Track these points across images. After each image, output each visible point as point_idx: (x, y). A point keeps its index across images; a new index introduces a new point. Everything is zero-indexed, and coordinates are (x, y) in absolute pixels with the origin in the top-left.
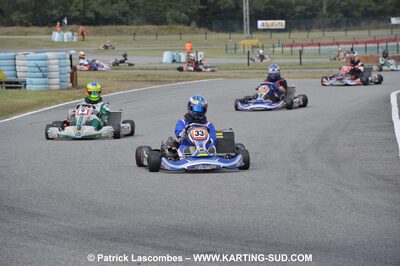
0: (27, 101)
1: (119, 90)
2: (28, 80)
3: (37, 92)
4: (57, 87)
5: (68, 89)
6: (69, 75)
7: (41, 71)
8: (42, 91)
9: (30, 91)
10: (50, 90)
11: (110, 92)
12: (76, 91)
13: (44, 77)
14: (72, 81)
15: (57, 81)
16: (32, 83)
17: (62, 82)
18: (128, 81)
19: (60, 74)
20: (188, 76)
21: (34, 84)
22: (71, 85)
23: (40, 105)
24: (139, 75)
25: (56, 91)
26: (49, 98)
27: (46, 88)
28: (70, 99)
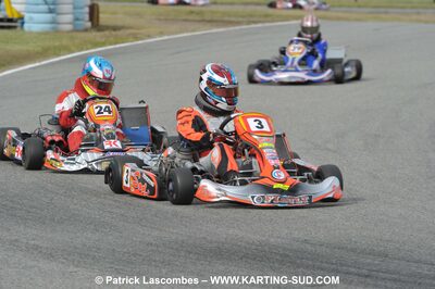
1: (161, 34)
2: (27, 16)
4: (69, 27)
5: (86, 30)
6: (87, 10)
7: (46, 3)
8: (46, 33)
9: (31, 33)
10: (56, 31)
11: (149, 36)
12: (95, 35)
13: (51, 11)
14: (91, 19)
15: (69, 18)
16: (32, 21)
17: (77, 19)
18: (175, 21)
19: (75, 8)
21: (35, 22)
22: (89, 24)
23: (44, 53)
24: (191, 12)
25: (68, 32)
26: (57, 44)
27: (53, 28)
28: (89, 46)
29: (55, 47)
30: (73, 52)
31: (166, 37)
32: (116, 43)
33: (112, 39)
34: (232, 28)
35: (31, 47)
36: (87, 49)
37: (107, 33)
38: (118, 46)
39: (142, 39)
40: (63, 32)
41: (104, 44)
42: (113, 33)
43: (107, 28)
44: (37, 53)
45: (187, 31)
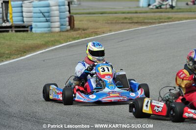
0: (35, 42)
1: (110, 31)
2: (34, 24)
3: (42, 35)
4: (57, 30)
5: (67, 31)
6: (67, 19)
7: (45, 17)
8: (46, 33)
9: (36, 33)
10: (51, 32)
11: (104, 33)
12: (73, 34)
13: (47, 21)
14: (70, 25)
15: (57, 24)
16: (37, 27)
17: (62, 25)
18: (117, 23)
19: (60, 19)
20: (169, 18)
21: (39, 28)
22: (69, 27)
23: (46, 45)
24: (126, 18)
25: (57, 33)
26: (53, 39)
27: (48, 30)
28: (71, 40)
29: (52, 41)
30: (63, 43)
31: (113, 33)
32: (86, 38)
33: (83, 35)
34: (150, 26)
35: (38, 42)
36: (70, 41)
37: (80, 32)
38: (86, 39)
39: (100, 35)
40: (55, 32)
41: (78, 38)
42: (83, 32)
43: (79, 29)
44: (43, 44)
45: (125, 29)
